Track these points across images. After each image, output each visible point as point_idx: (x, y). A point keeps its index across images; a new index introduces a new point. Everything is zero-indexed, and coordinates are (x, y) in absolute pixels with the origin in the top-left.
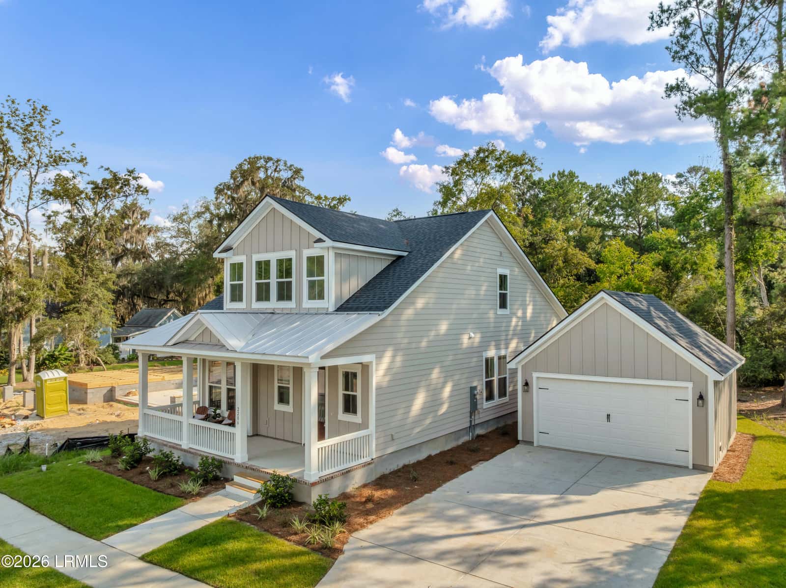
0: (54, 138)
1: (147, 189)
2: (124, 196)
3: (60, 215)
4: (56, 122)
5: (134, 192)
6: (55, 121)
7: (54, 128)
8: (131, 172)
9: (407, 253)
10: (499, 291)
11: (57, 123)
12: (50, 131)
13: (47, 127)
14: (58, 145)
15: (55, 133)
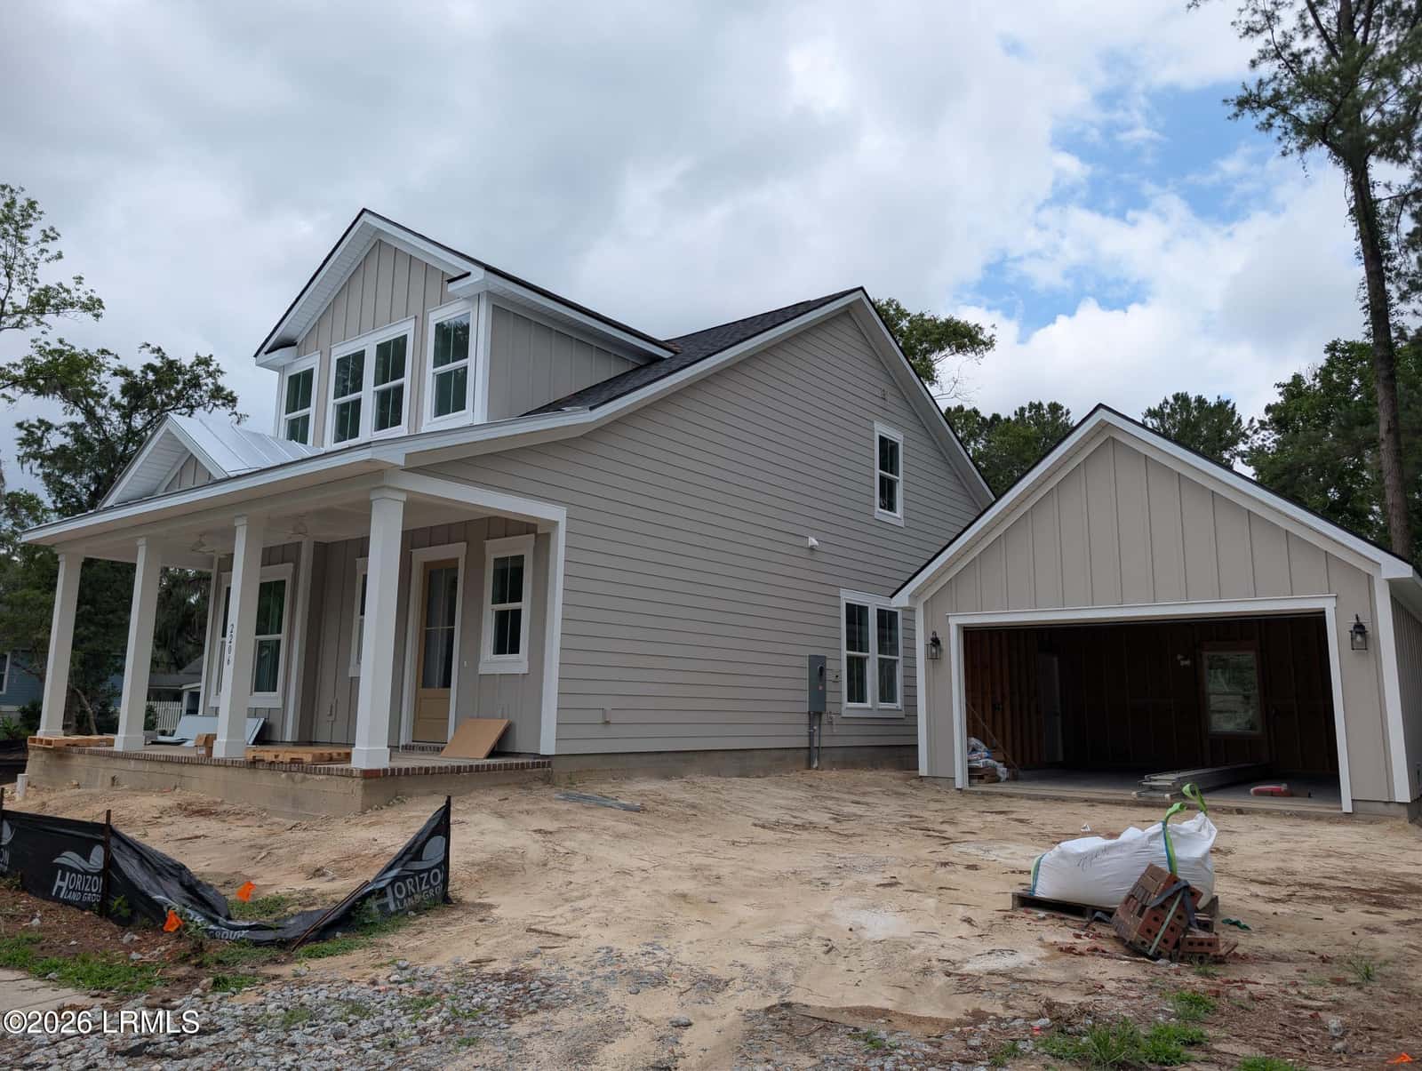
0: (42, 265)
1: (235, 395)
2: (187, 407)
3: (53, 431)
4: (52, 234)
5: (206, 400)
6: (48, 232)
7: (43, 245)
8: (205, 362)
9: (672, 354)
10: (878, 471)
11: (53, 239)
12: (36, 250)
13: (30, 242)
14: (48, 276)
15: (45, 255)
